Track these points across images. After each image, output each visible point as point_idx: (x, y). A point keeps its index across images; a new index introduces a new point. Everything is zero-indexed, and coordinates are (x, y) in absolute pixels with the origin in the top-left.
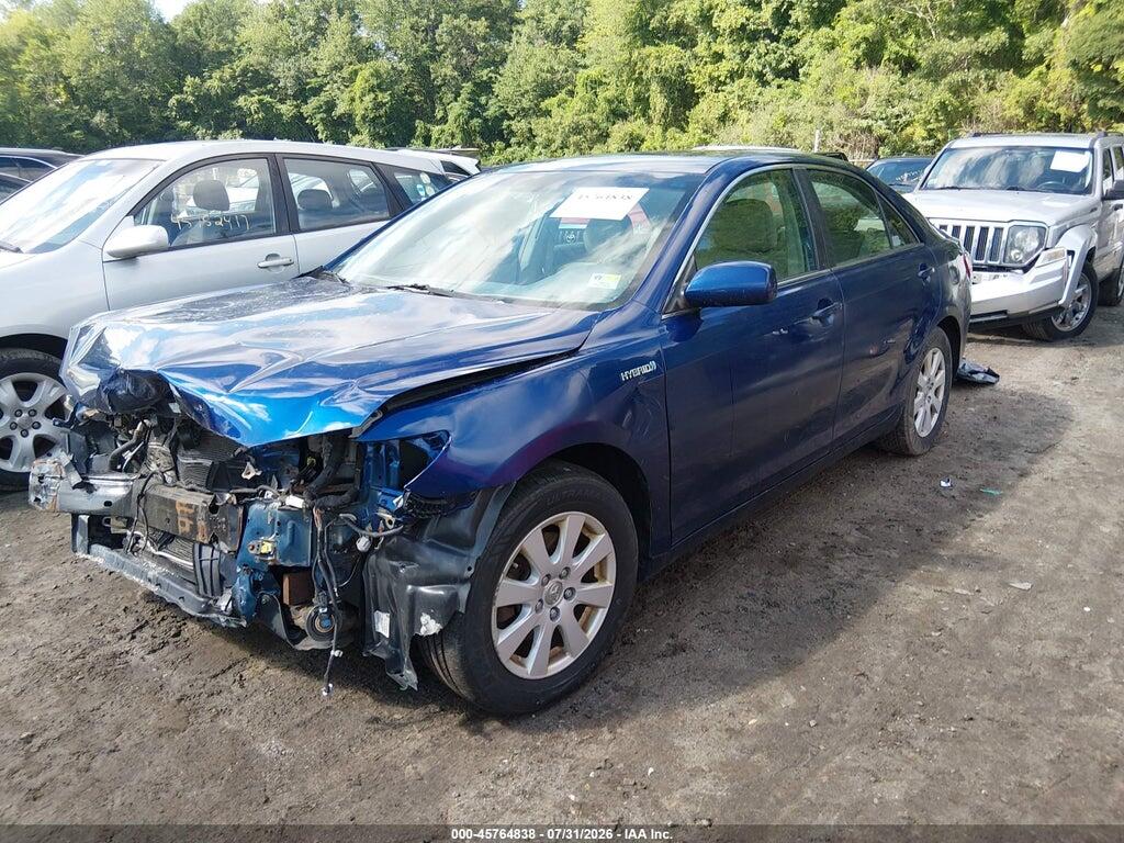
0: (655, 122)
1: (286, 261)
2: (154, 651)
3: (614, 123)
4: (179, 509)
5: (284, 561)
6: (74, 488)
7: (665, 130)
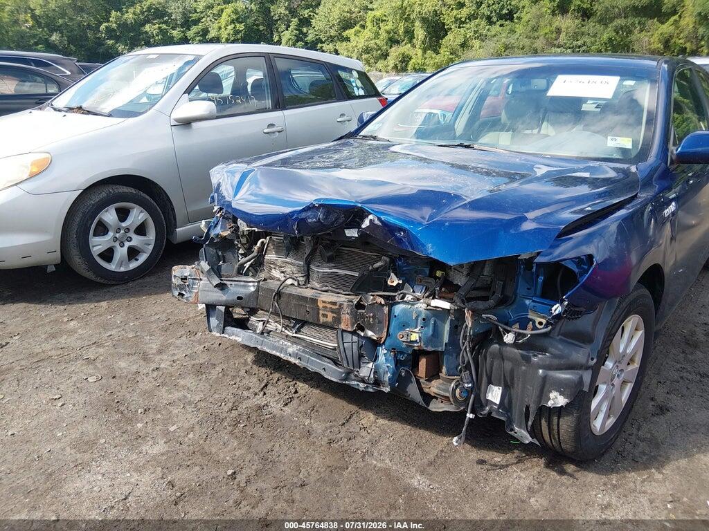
0: (418, 46)
1: (279, 129)
2: (286, 404)
3: (391, 47)
4: (320, 305)
5: (426, 347)
6: (215, 287)
7: (424, 52)
